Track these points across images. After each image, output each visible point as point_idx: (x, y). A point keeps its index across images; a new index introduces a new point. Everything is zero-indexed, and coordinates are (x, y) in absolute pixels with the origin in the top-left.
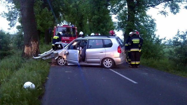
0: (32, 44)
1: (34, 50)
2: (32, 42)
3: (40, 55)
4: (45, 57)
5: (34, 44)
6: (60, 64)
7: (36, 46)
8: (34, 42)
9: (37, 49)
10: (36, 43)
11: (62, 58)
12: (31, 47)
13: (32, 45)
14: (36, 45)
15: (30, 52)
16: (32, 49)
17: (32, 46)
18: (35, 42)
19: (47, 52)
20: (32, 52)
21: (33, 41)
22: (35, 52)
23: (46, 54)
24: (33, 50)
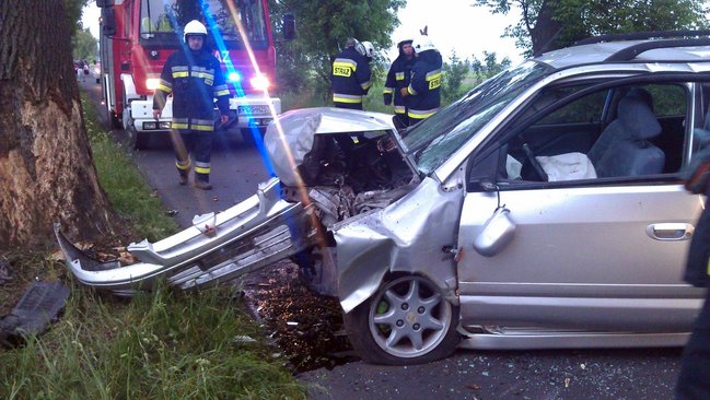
0: (28, 129)
1: (54, 185)
2: (28, 114)
3: (144, 245)
4: (206, 261)
5: (54, 125)
6: (387, 345)
7: (72, 138)
8: (53, 107)
9: (80, 173)
10: (67, 112)
11: (414, 287)
12: (29, 159)
13: (31, 142)
14: (65, 135)
15: (19, 207)
16: (33, 176)
17: (39, 147)
18: (61, 107)
19: (223, 217)
20: (37, 208)
21: (36, 103)
22: (62, 202)
23: (209, 232)
24: (47, 186)
